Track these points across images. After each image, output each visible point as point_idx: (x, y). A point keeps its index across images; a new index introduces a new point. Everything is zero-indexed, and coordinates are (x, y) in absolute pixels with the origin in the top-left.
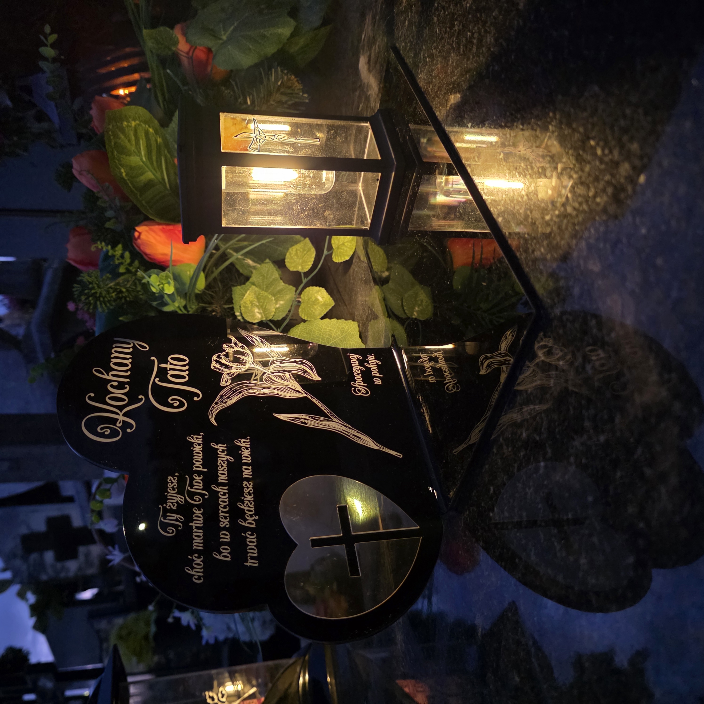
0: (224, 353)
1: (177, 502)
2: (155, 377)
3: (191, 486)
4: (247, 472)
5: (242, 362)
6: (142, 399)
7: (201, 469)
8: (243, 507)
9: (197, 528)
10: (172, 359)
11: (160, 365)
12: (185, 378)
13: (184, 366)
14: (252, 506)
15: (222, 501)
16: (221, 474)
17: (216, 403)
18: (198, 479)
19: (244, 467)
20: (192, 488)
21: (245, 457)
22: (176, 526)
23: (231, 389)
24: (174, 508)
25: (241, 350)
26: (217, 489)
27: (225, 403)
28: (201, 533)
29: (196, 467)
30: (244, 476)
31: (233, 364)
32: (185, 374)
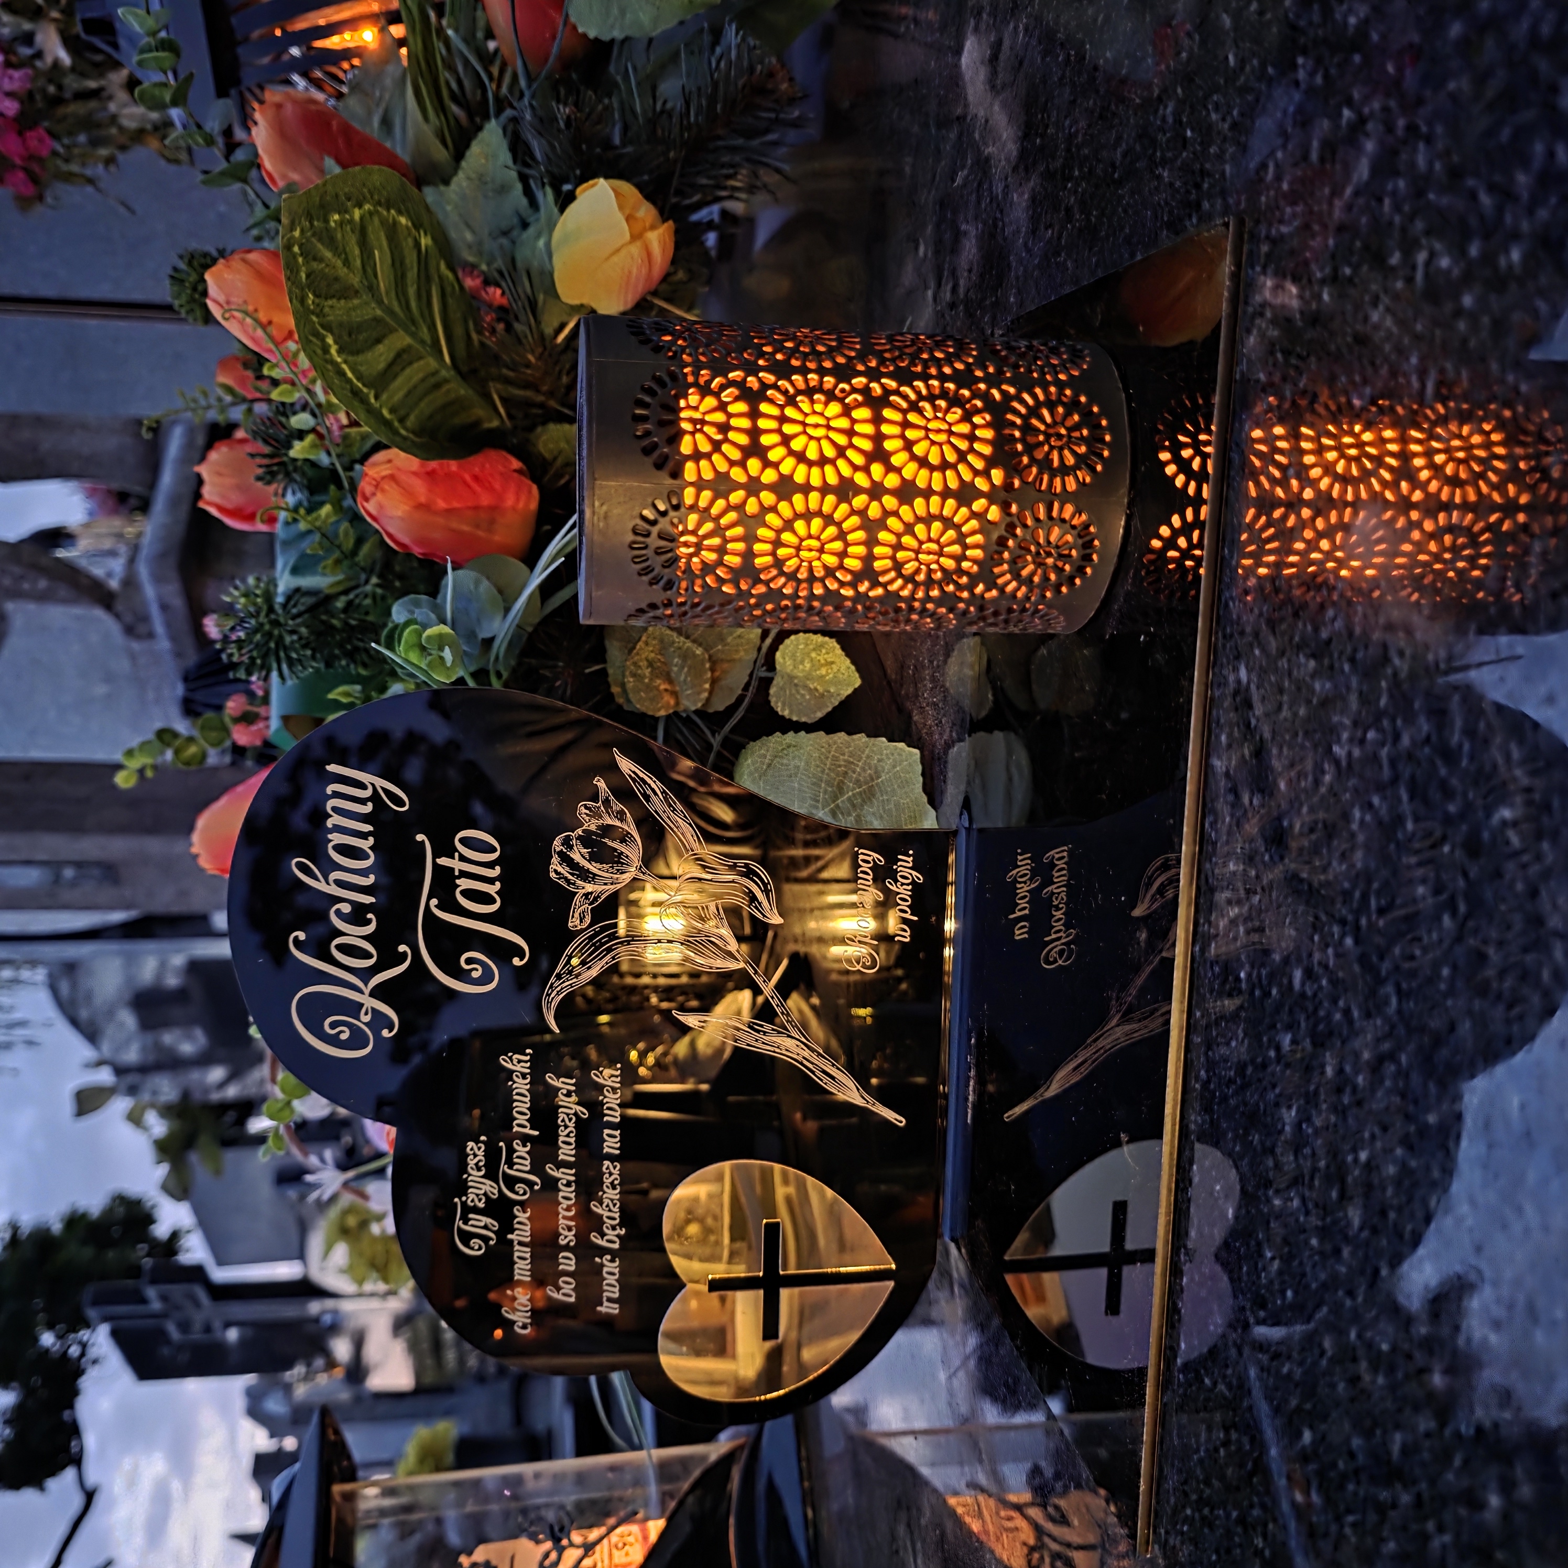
0: (579, 831)
1: (485, 1194)
2: (429, 898)
3: (511, 1164)
4: (611, 1143)
5: (618, 862)
6: (405, 953)
7: (527, 1131)
8: (599, 1211)
9: (521, 1243)
10: (463, 841)
11: (440, 861)
12: (494, 901)
13: (490, 865)
14: (616, 1209)
15: (565, 1198)
16: (564, 1142)
17: (559, 977)
18: (522, 1150)
19: (606, 1131)
20: (510, 1168)
21: (609, 1109)
22: (485, 1239)
23: (591, 938)
24: (481, 1205)
25: (618, 823)
26: (555, 1174)
27: (577, 976)
28: (526, 1252)
29: (519, 1125)
30: (606, 1150)
31: (598, 865)
32: (492, 889)
